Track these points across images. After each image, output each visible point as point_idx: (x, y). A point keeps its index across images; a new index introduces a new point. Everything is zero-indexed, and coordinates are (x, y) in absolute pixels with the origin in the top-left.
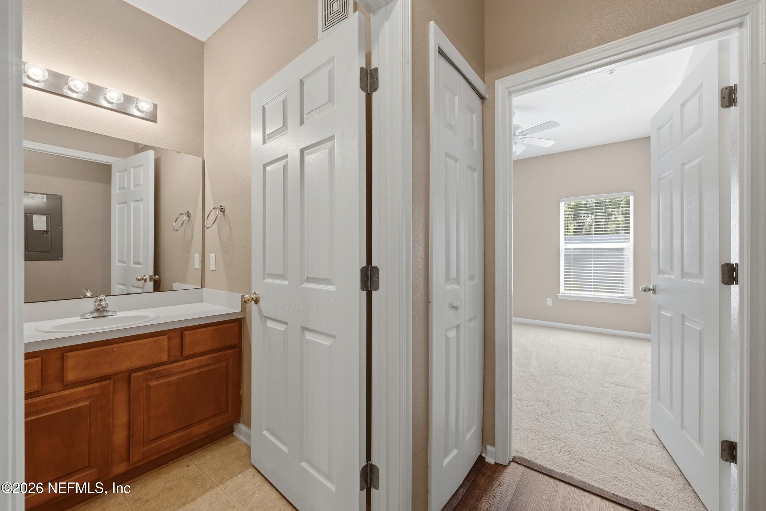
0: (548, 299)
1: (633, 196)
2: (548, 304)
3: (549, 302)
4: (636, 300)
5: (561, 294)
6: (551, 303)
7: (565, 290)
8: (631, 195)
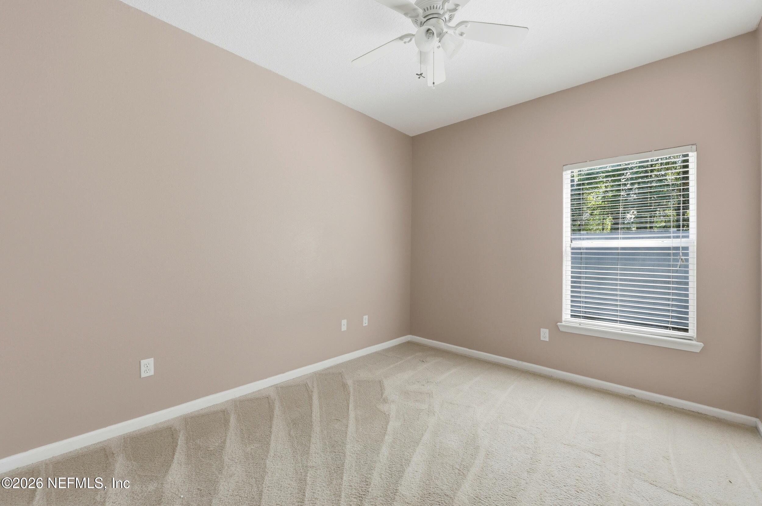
0: (542, 330)
1: (696, 153)
2: (542, 339)
3: (545, 334)
4: (701, 344)
5: (563, 323)
6: (547, 335)
7: (572, 316)
8: (691, 151)
